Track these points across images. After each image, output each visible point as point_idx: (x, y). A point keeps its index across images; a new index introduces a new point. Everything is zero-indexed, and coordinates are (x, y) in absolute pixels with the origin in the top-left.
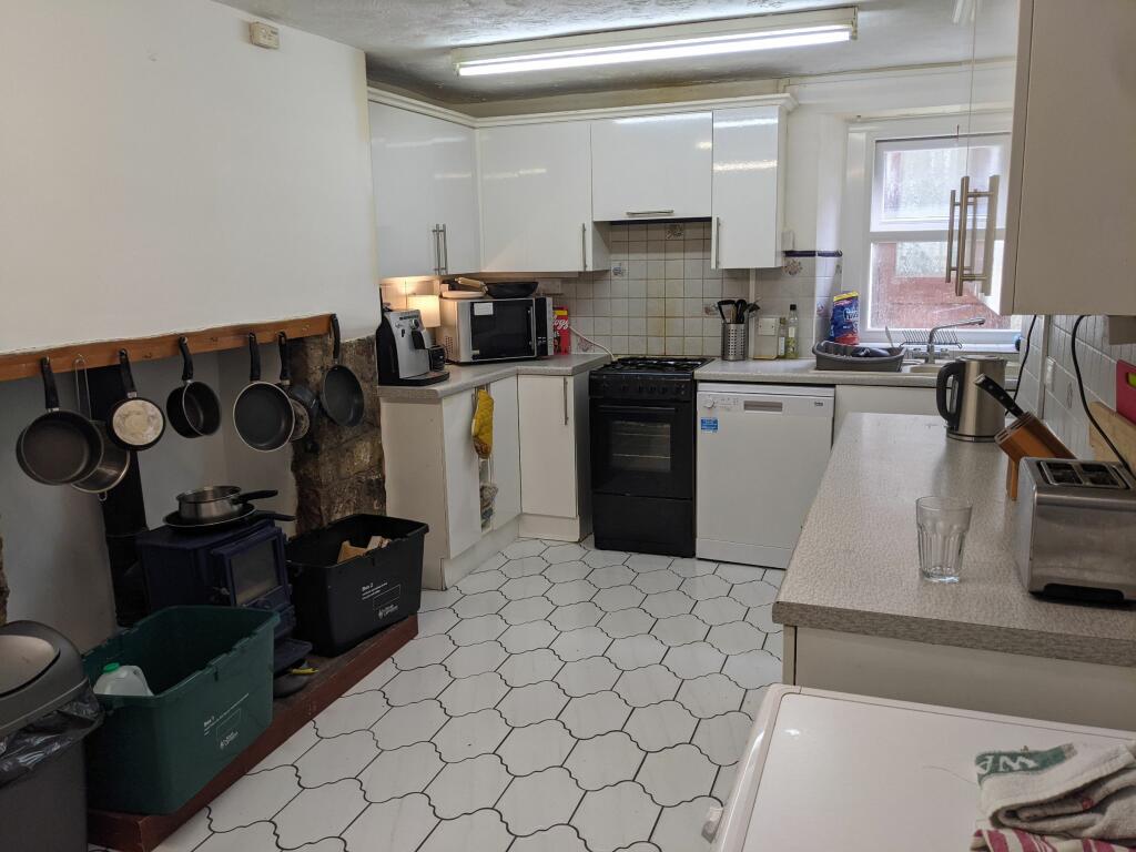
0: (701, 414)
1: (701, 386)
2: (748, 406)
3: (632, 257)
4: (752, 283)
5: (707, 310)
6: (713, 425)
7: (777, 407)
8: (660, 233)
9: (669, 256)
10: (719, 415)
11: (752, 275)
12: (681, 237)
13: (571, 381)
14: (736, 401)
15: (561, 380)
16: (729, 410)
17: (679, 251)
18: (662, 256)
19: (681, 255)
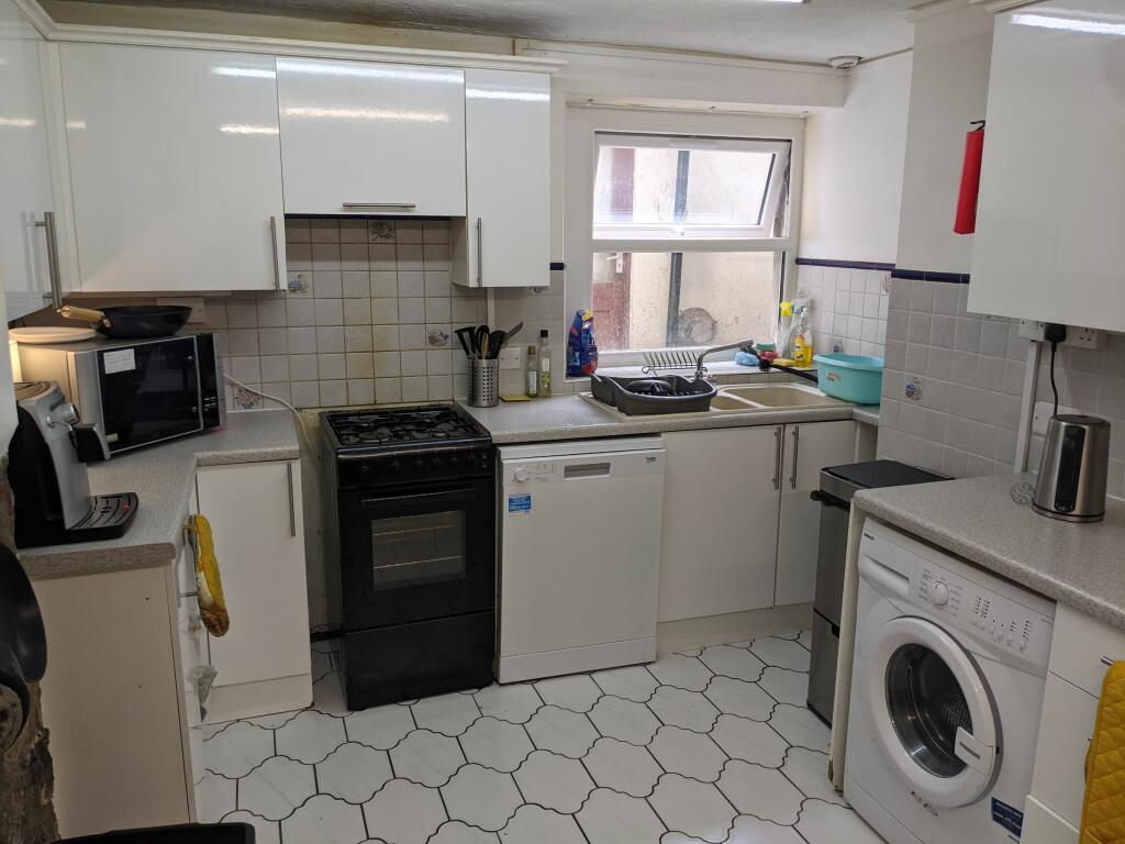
0: (509, 490)
1: (506, 454)
2: (571, 471)
3: (317, 265)
4: (491, 303)
5: (433, 340)
6: (524, 503)
7: (604, 468)
8: (358, 234)
9: (374, 265)
10: (532, 489)
11: (490, 295)
12: (390, 240)
13: (297, 467)
14: (554, 465)
15: (281, 468)
16: (545, 481)
17: (389, 259)
18: (364, 265)
19: (391, 265)
